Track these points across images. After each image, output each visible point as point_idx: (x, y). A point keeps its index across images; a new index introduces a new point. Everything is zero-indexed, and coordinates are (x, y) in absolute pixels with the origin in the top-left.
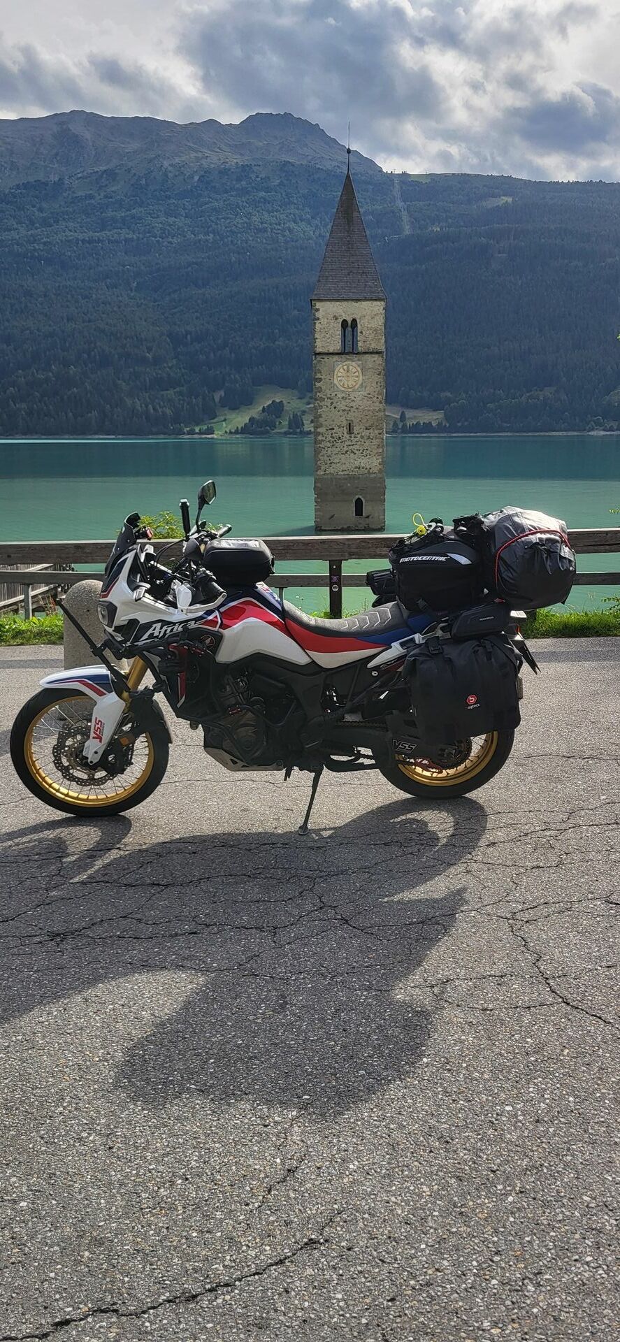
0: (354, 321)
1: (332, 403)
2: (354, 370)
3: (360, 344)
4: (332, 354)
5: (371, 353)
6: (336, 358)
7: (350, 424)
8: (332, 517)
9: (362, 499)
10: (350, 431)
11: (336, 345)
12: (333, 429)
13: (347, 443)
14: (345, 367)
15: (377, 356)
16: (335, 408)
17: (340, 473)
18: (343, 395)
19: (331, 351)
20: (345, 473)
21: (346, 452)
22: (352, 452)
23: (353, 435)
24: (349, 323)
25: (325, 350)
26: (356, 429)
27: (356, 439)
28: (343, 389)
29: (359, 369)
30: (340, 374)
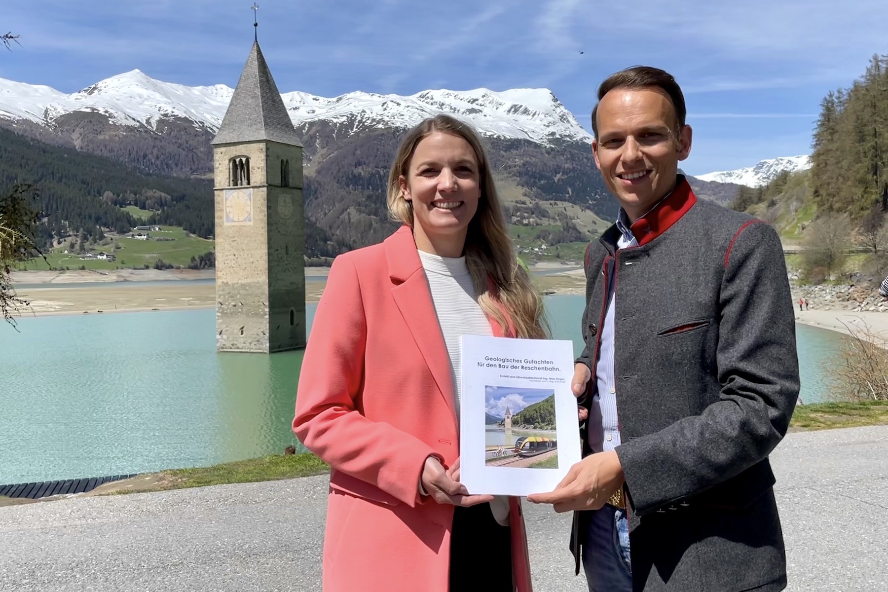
0: (287, 161)
1: (277, 228)
2: (288, 202)
3: (291, 180)
4: (277, 186)
5: (297, 188)
6: (279, 189)
7: (286, 247)
8: (278, 327)
9: (294, 311)
10: (287, 253)
11: (278, 181)
12: (277, 250)
13: (286, 262)
14: (284, 199)
15: (299, 191)
16: (279, 232)
17: (283, 288)
18: (282, 222)
19: (276, 184)
20: (285, 288)
21: (285, 270)
22: (289, 270)
23: (288, 256)
24: (285, 161)
25: (273, 183)
26: (290, 252)
27: (290, 260)
28: (282, 216)
29: (291, 201)
30: (281, 204)
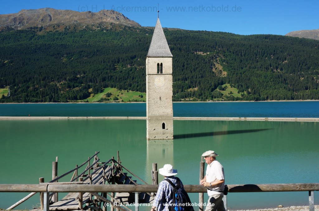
0: (162, 64)
1: (154, 90)
2: (162, 79)
3: (163, 71)
5: (168, 74)
6: (155, 75)
7: (160, 97)
8: (155, 129)
9: (165, 123)
11: (156, 71)
12: (154, 99)
13: (159, 104)
14: (159, 79)
16: (155, 92)
17: (157, 114)
18: (158, 88)
19: (153, 74)
20: (159, 114)
21: (159, 107)
22: (161, 107)
23: (162, 101)
24: (160, 64)
26: (162, 99)
27: (163, 103)
28: (157, 85)
29: (164, 79)
30: (157, 81)
